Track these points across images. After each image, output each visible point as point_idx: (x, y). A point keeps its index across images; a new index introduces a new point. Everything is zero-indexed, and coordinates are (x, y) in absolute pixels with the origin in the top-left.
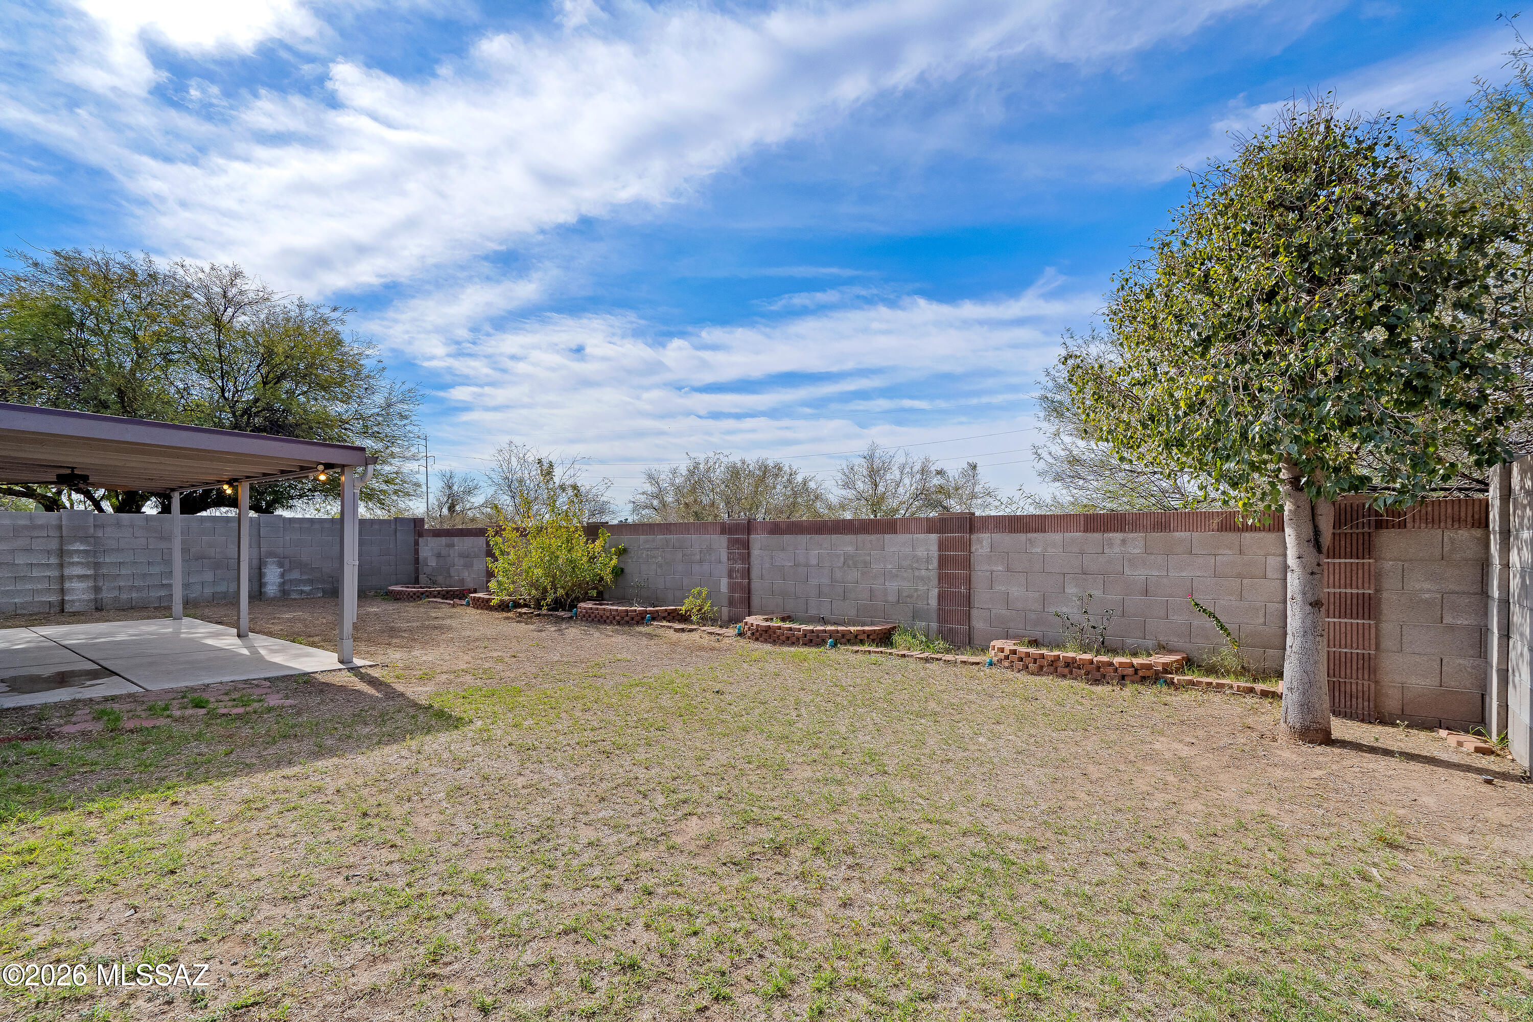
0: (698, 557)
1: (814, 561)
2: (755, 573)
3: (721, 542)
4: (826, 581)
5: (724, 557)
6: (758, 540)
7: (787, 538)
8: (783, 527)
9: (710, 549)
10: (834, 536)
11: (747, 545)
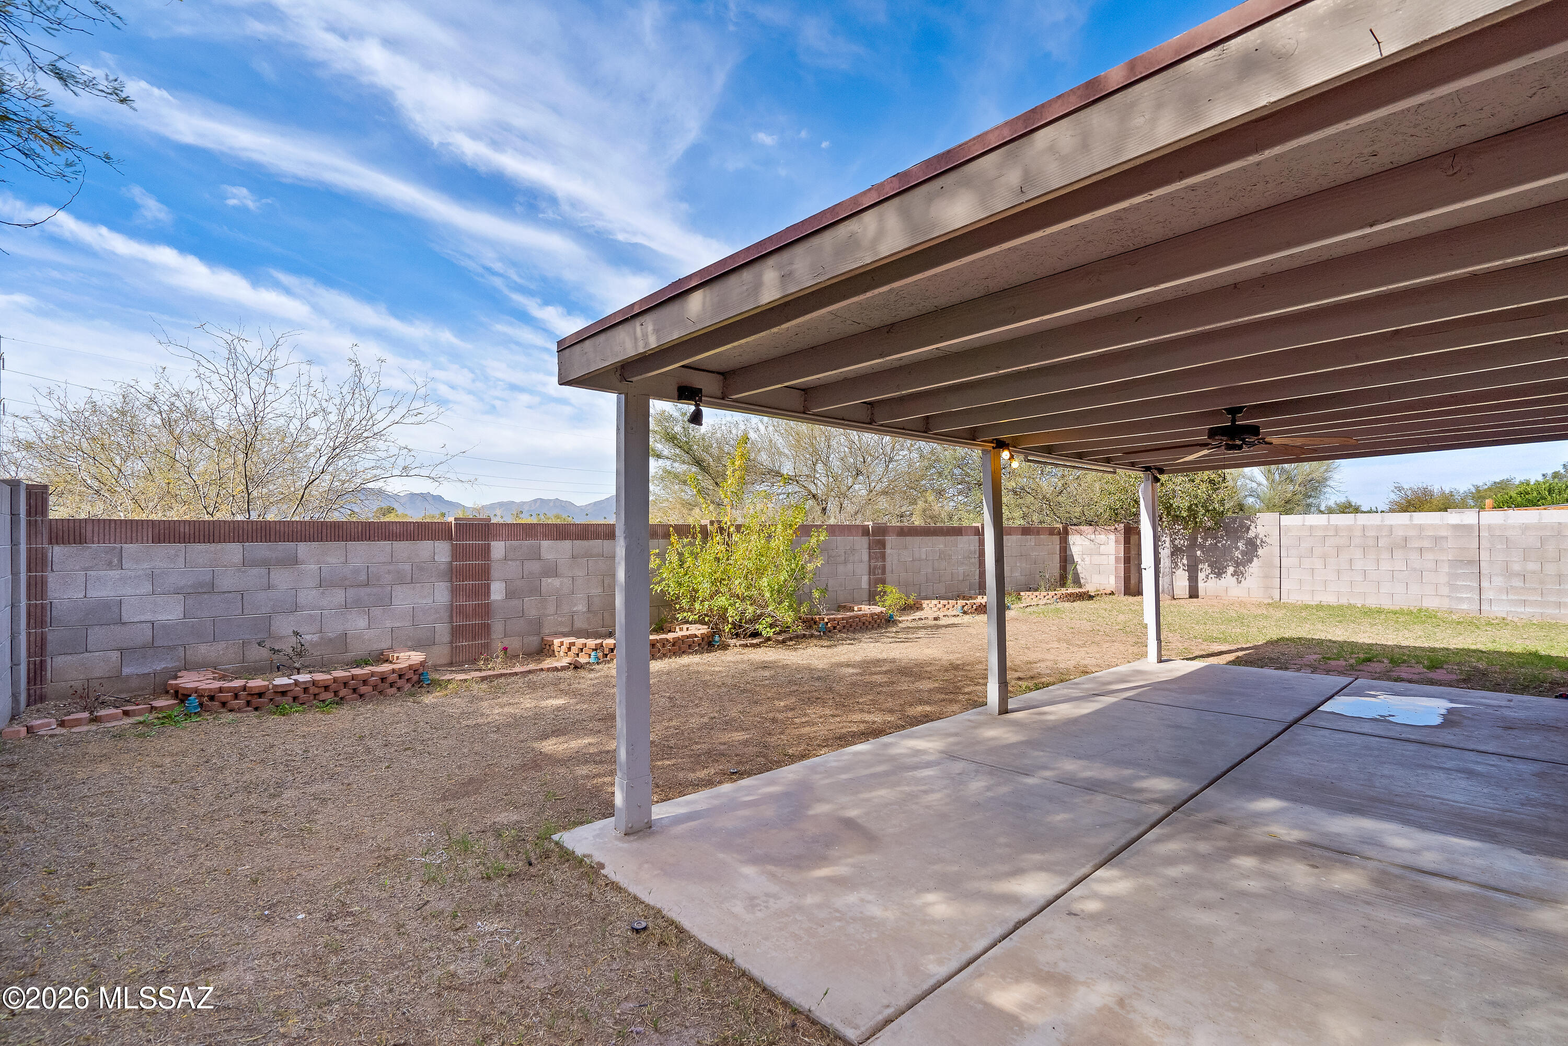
0: (843, 558)
1: (924, 557)
2: (888, 569)
3: (862, 543)
4: (930, 570)
5: (865, 557)
6: (891, 540)
7: (909, 539)
8: (906, 530)
9: (853, 550)
10: (934, 537)
11: (883, 545)
